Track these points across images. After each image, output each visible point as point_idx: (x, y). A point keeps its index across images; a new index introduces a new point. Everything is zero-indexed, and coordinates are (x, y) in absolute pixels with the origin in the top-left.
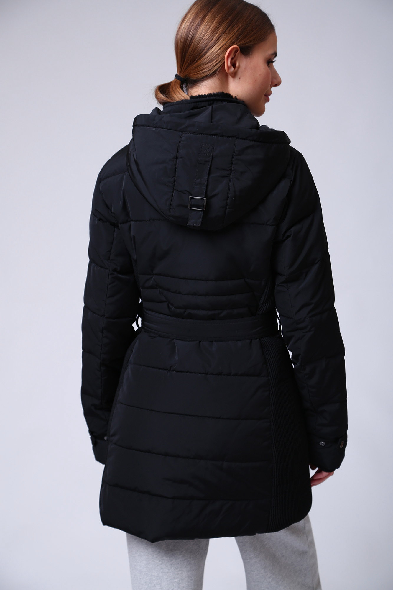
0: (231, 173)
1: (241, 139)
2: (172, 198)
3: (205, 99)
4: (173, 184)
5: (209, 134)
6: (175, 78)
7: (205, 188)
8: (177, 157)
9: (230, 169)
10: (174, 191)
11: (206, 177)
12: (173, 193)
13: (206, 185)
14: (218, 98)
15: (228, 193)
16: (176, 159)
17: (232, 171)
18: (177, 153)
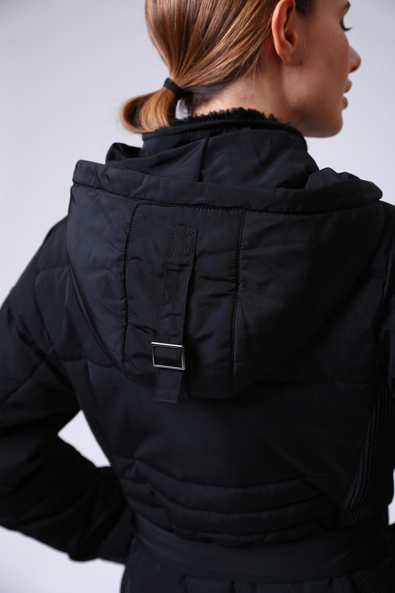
0: (237, 286)
1: (255, 210)
2: (124, 341)
3: (203, 123)
4: (125, 311)
5: (188, 205)
6: (164, 86)
7: (182, 322)
8: (125, 258)
9: (234, 278)
10: (127, 325)
11: (184, 299)
12: (126, 329)
13: (183, 317)
14: (230, 121)
15: (231, 331)
16: (125, 260)
17: (240, 282)
18: (126, 248)
